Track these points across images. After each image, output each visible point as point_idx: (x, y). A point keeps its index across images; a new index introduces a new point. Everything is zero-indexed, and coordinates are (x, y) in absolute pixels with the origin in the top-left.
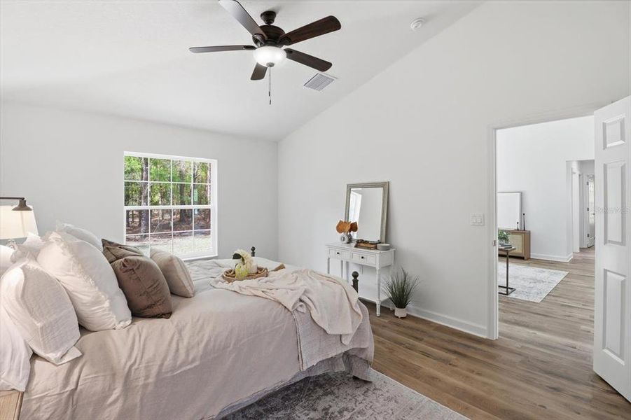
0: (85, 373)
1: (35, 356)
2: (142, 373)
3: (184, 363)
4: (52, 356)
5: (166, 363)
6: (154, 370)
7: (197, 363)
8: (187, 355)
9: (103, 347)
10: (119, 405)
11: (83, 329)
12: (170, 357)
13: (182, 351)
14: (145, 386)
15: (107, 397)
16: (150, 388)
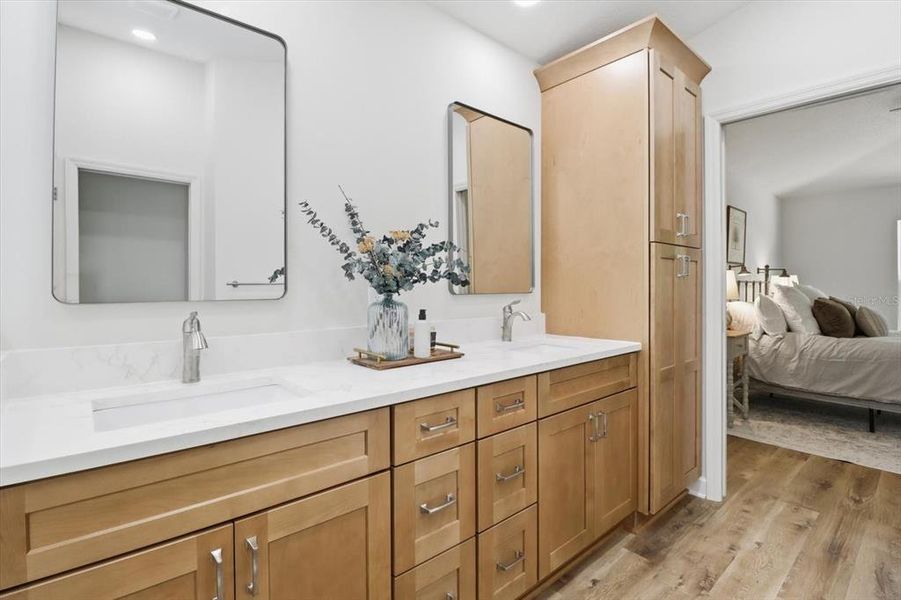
0: (783, 346)
1: (765, 333)
2: (809, 354)
3: (834, 357)
4: (770, 334)
5: (824, 354)
6: (816, 354)
7: (844, 360)
8: (838, 353)
9: (794, 338)
10: (795, 364)
11: (789, 330)
12: (827, 352)
13: (835, 353)
14: (810, 360)
15: (791, 358)
16: (812, 362)
